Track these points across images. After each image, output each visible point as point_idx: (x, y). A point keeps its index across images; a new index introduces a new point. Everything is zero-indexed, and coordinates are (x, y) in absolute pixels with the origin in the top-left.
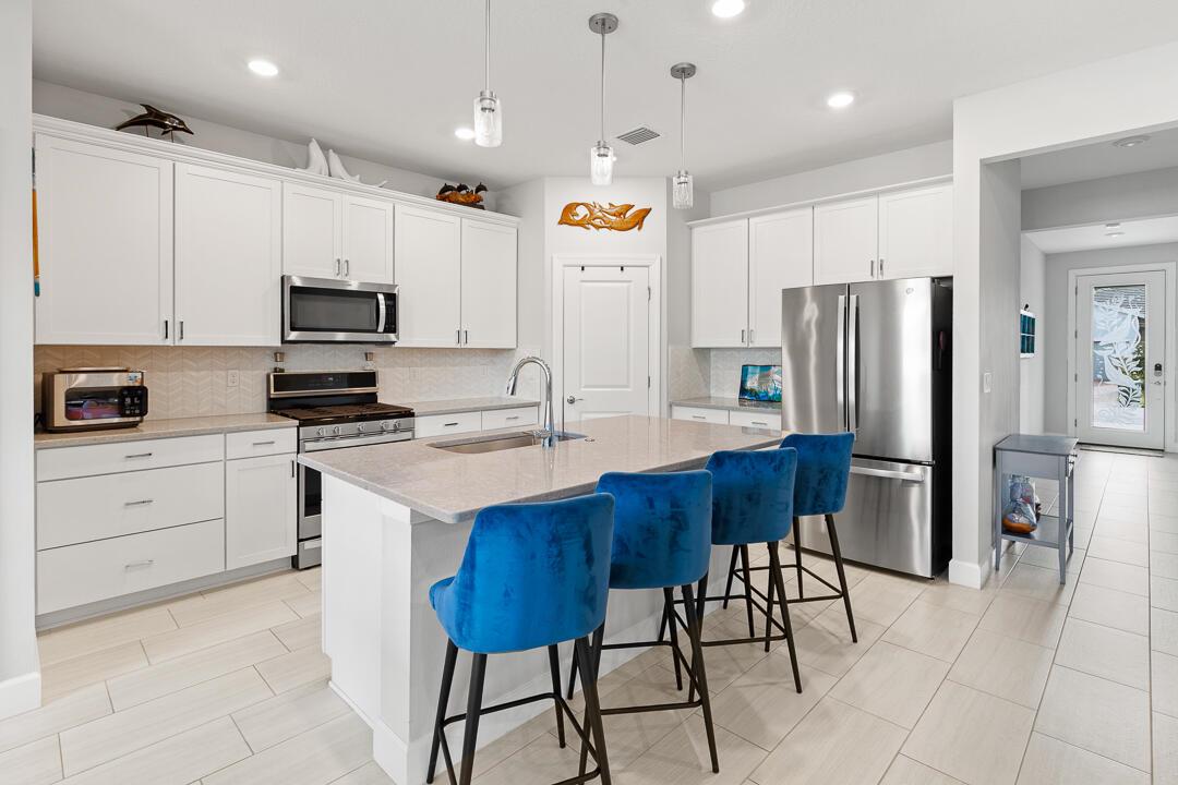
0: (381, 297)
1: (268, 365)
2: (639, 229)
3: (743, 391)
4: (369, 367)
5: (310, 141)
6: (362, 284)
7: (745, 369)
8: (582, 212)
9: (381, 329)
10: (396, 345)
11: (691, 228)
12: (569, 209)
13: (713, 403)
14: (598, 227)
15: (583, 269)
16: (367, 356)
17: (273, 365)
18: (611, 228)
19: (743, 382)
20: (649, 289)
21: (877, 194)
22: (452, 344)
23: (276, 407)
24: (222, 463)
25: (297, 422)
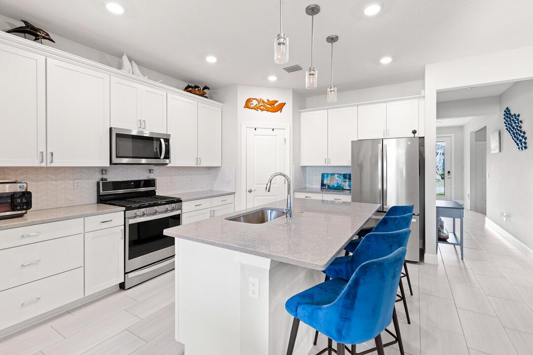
0: (162, 140)
1: (98, 177)
2: (281, 112)
3: (323, 185)
4: (152, 176)
5: (123, 55)
6: (151, 133)
7: (323, 175)
8: (255, 102)
9: (162, 157)
10: (168, 165)
11: (300, 113)
12: (249, 101)
13: (307, 190)
14: (262, 110)
15: (255, 129)
16: (150, 171)
17: (101, 176)
18: (268, 111)
19: (322, 181)
20: (285, 139)
21: (386, 102)
22: (193, 164)
23: (102, 200)
24: (83, 235)
25: (124, 209)
